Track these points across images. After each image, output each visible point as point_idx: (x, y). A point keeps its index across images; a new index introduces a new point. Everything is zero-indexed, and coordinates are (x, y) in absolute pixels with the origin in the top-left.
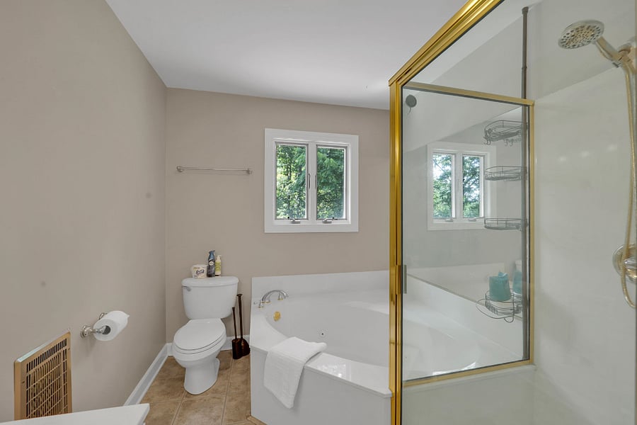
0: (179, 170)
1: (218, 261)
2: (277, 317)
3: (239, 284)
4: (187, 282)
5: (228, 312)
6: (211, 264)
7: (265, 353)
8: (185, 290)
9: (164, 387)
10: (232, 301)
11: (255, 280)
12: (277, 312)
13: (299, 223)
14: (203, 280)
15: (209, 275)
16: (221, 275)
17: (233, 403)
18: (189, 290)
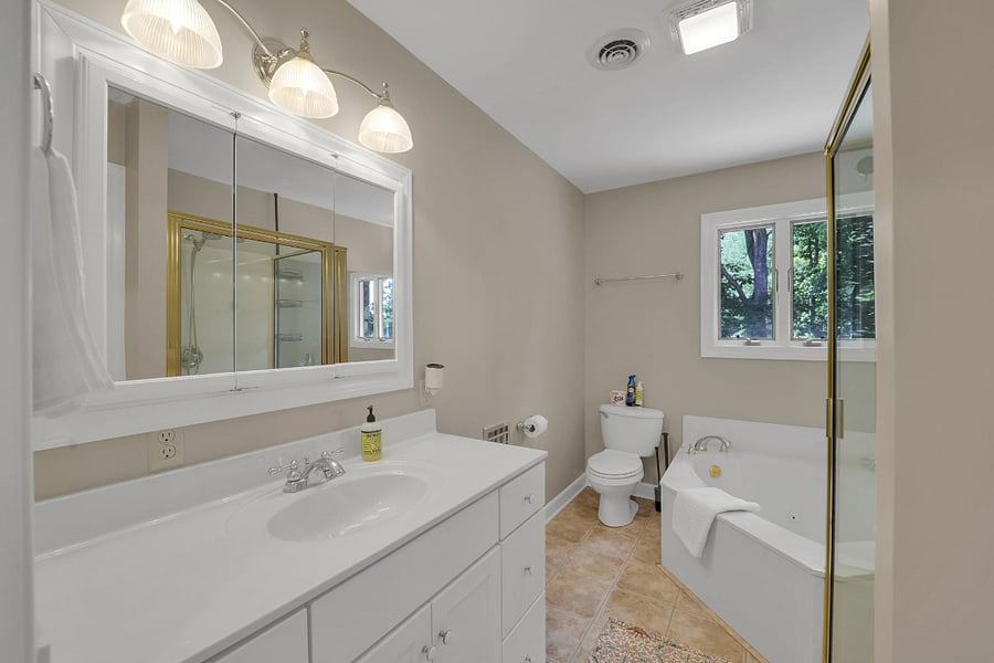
0: (598, 284)
1: (639, 388)
2: (716, 473)
3: (665, 421)
4: (605, 408)
5: (649, 452)
6: (631, 390)
7: (674, 493)
8: (603, 417)
9: (579, 510)
10: (654, 440)
11: (686, 419)
12: (716, 466)
13: (758, 344)
14: (621, 408)
15: (630, 403)
16: (643, 406)
17: (646, 548)
18: (606, 416)
